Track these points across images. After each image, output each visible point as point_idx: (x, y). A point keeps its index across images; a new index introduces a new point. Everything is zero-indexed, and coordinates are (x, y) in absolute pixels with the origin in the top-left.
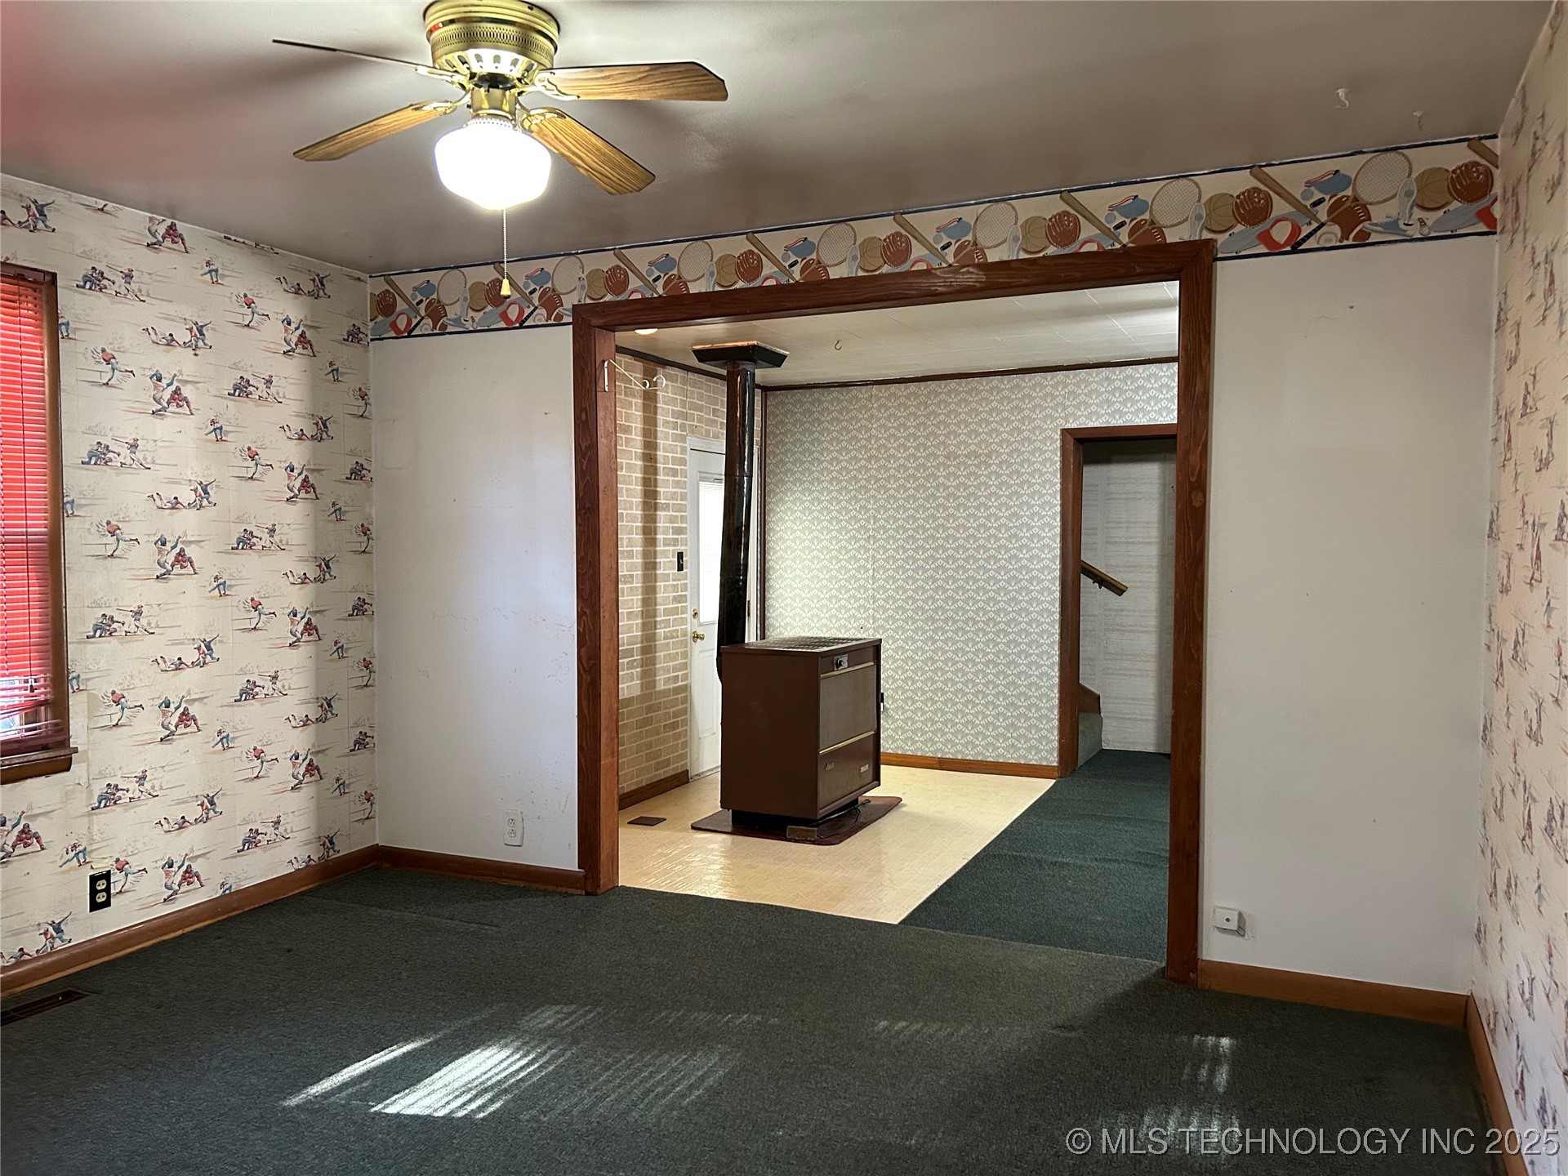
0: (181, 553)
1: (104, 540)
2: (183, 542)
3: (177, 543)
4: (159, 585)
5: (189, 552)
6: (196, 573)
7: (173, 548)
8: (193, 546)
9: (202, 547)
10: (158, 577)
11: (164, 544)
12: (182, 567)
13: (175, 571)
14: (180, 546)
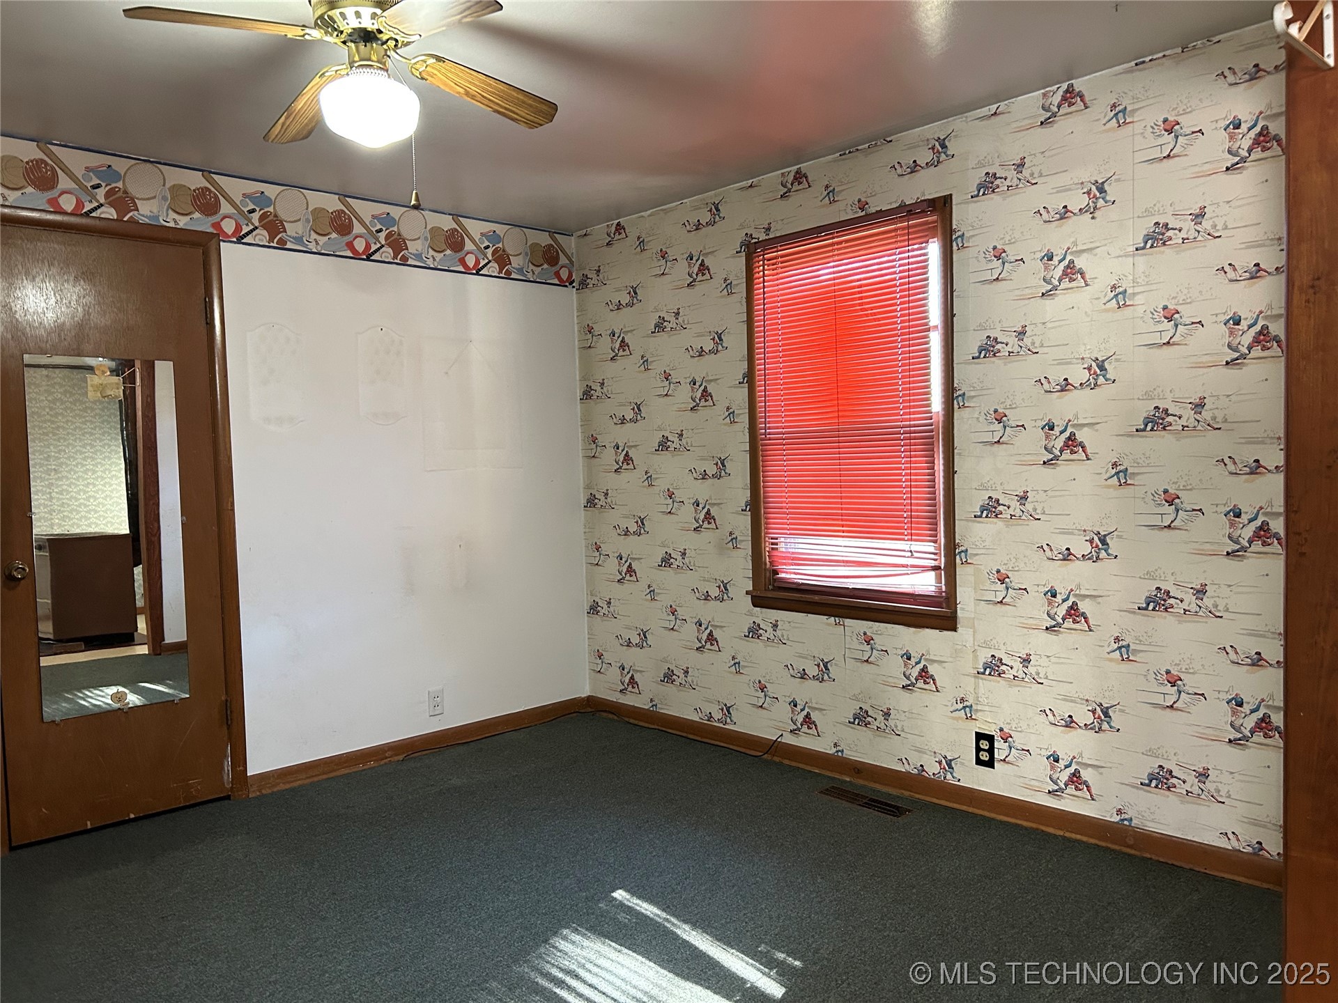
0: (1071, 438)
1: (992, 428)
2: (1073, 426)
3: (1066, 427)
4: (1047, 471)
5: (1080, 436)
6: (1088, 459)
7: (1061, 432)
8: (1086, 429)
9: (1097, 430)
10: (1044, 463)
11: (1052, 428)
12: (1072, 452)
13: (1064, 456)
14: (1069, 430)
